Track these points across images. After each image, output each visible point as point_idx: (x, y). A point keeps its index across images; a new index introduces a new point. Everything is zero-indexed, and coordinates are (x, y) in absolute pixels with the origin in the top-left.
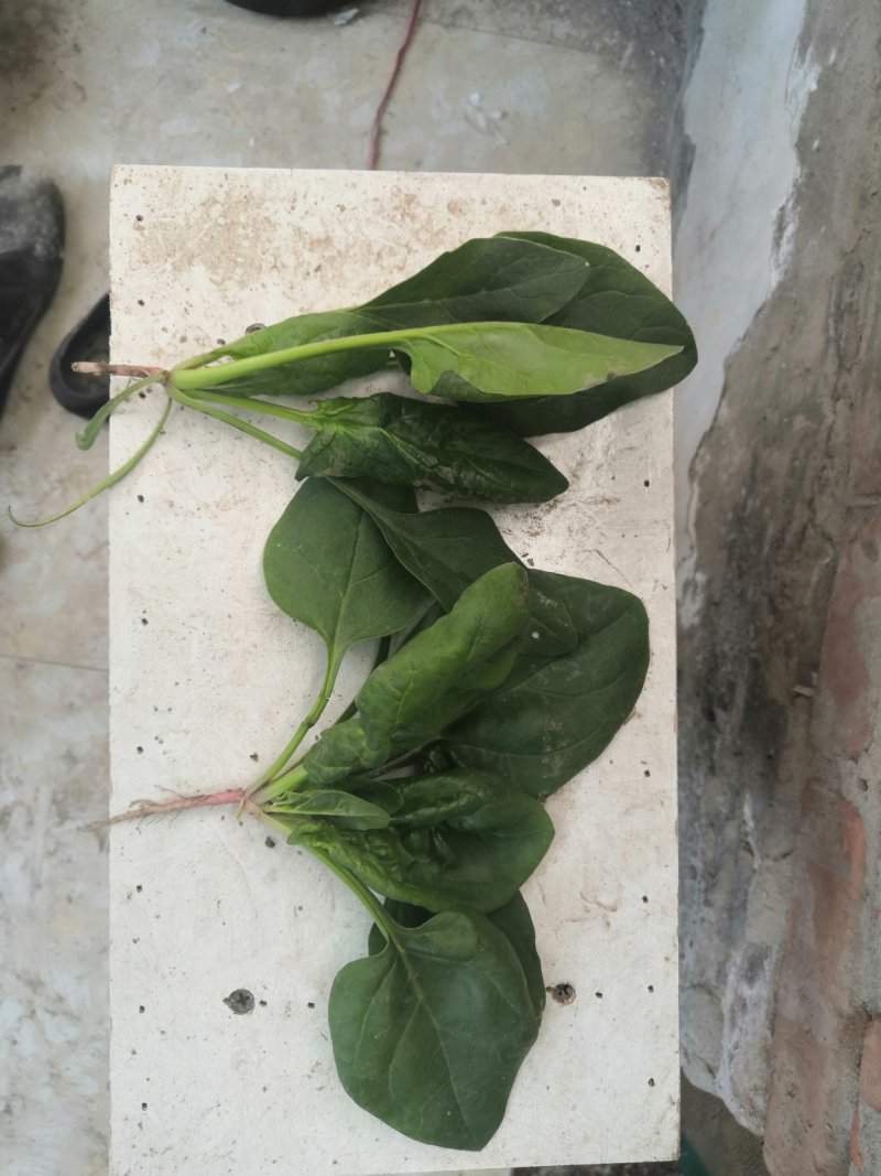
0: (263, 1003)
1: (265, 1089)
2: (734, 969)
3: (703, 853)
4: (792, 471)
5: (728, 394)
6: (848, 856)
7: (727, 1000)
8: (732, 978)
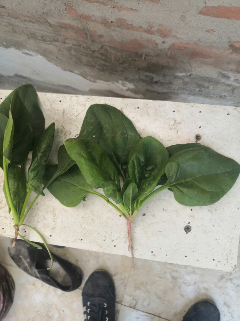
0: (189, 223)
1: (214, 226)
2: (227, 82)
3: (194, 88)
4: (86, 56)
5: (72, 71)
6: (186, 48)
7: (236, 84)
8: (229, 83)
